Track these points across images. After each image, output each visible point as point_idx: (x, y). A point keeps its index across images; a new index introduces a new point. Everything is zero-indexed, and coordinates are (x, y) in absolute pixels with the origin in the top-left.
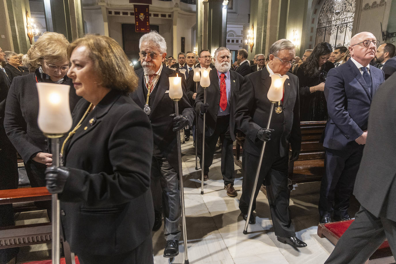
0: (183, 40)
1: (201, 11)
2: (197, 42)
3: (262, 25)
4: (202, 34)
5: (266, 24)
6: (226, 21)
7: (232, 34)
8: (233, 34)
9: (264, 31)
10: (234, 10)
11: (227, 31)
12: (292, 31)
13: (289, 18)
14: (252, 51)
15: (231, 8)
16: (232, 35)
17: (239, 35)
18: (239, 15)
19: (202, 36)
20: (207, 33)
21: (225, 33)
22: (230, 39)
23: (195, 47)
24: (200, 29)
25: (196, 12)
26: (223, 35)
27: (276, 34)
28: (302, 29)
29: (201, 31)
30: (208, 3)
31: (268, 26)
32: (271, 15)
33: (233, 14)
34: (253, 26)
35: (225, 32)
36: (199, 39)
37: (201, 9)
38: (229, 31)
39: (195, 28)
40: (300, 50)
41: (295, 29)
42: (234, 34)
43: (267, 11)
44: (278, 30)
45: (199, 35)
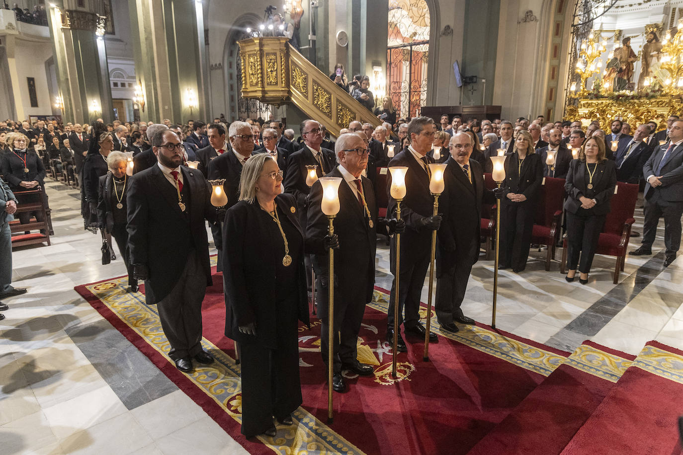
0: (31, 82)
1: (59, 42)
2: (60, 88)
3: (150, 82)
4: (67, 76)
5: (155, 80)
6: (105, 55)
7: (120, 73)
8: (122, 75)
9: (154, 89)
10: (117, 36)
11: (109, 71)
12: (186, 89)
13: (180, 77)
14: (143, 111)
15: (113, 33)
16: (120, 76)
17: (132, 75)
18: (126, 44)
19: (68, 79)
20: (76, 75)
21: (107, 76)
22: (118, 82)
23: (58, 96)
24: (62, 68)
25: (51, 40)
26: (104, 79)
27: (169, 93)
28: (197, 87)
29: (65, 73)
30: (71, 31)
31: (158, 83)
32: (159, 71)
33: (115, 42)
34: (140, 80)
35: (107, 73)
36: (63, 85)
37: (60, 38)
38: (113, 69)
39: (51, 63)
40: (199, 110)
41: (190, 88)
42: (124, 75)
43: (153, 67)
44: (170, 88)
45: (62, 78)
